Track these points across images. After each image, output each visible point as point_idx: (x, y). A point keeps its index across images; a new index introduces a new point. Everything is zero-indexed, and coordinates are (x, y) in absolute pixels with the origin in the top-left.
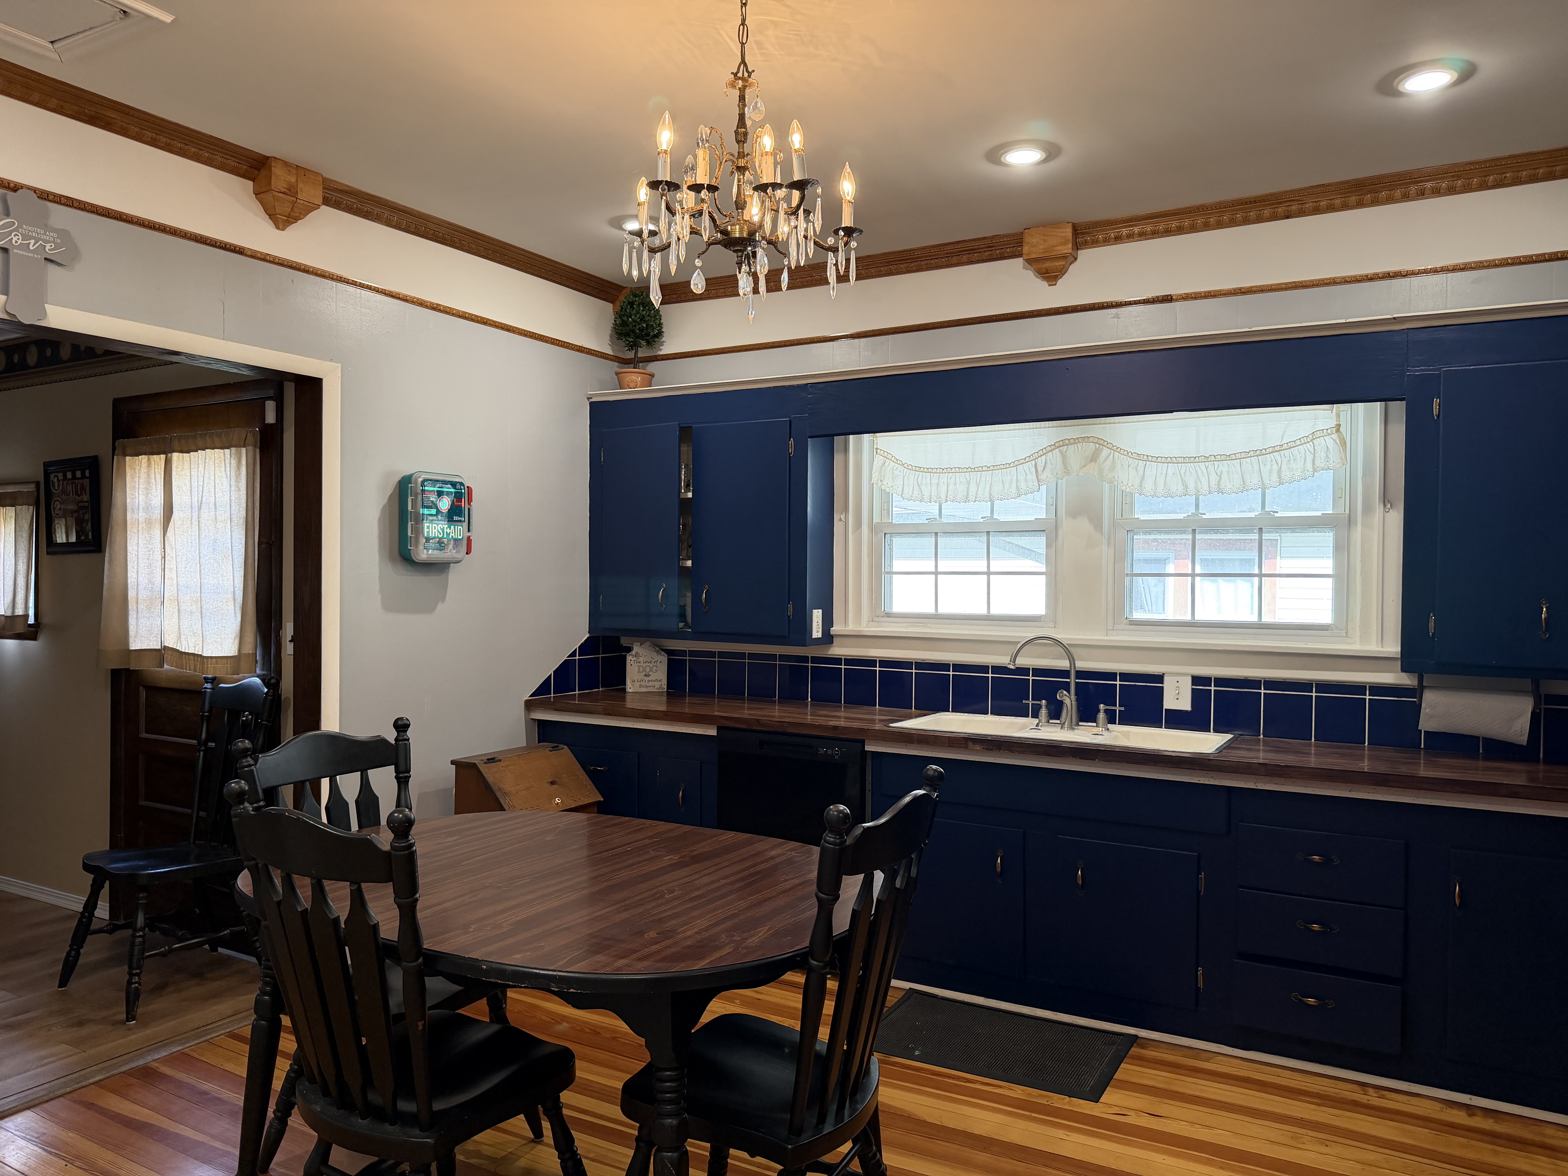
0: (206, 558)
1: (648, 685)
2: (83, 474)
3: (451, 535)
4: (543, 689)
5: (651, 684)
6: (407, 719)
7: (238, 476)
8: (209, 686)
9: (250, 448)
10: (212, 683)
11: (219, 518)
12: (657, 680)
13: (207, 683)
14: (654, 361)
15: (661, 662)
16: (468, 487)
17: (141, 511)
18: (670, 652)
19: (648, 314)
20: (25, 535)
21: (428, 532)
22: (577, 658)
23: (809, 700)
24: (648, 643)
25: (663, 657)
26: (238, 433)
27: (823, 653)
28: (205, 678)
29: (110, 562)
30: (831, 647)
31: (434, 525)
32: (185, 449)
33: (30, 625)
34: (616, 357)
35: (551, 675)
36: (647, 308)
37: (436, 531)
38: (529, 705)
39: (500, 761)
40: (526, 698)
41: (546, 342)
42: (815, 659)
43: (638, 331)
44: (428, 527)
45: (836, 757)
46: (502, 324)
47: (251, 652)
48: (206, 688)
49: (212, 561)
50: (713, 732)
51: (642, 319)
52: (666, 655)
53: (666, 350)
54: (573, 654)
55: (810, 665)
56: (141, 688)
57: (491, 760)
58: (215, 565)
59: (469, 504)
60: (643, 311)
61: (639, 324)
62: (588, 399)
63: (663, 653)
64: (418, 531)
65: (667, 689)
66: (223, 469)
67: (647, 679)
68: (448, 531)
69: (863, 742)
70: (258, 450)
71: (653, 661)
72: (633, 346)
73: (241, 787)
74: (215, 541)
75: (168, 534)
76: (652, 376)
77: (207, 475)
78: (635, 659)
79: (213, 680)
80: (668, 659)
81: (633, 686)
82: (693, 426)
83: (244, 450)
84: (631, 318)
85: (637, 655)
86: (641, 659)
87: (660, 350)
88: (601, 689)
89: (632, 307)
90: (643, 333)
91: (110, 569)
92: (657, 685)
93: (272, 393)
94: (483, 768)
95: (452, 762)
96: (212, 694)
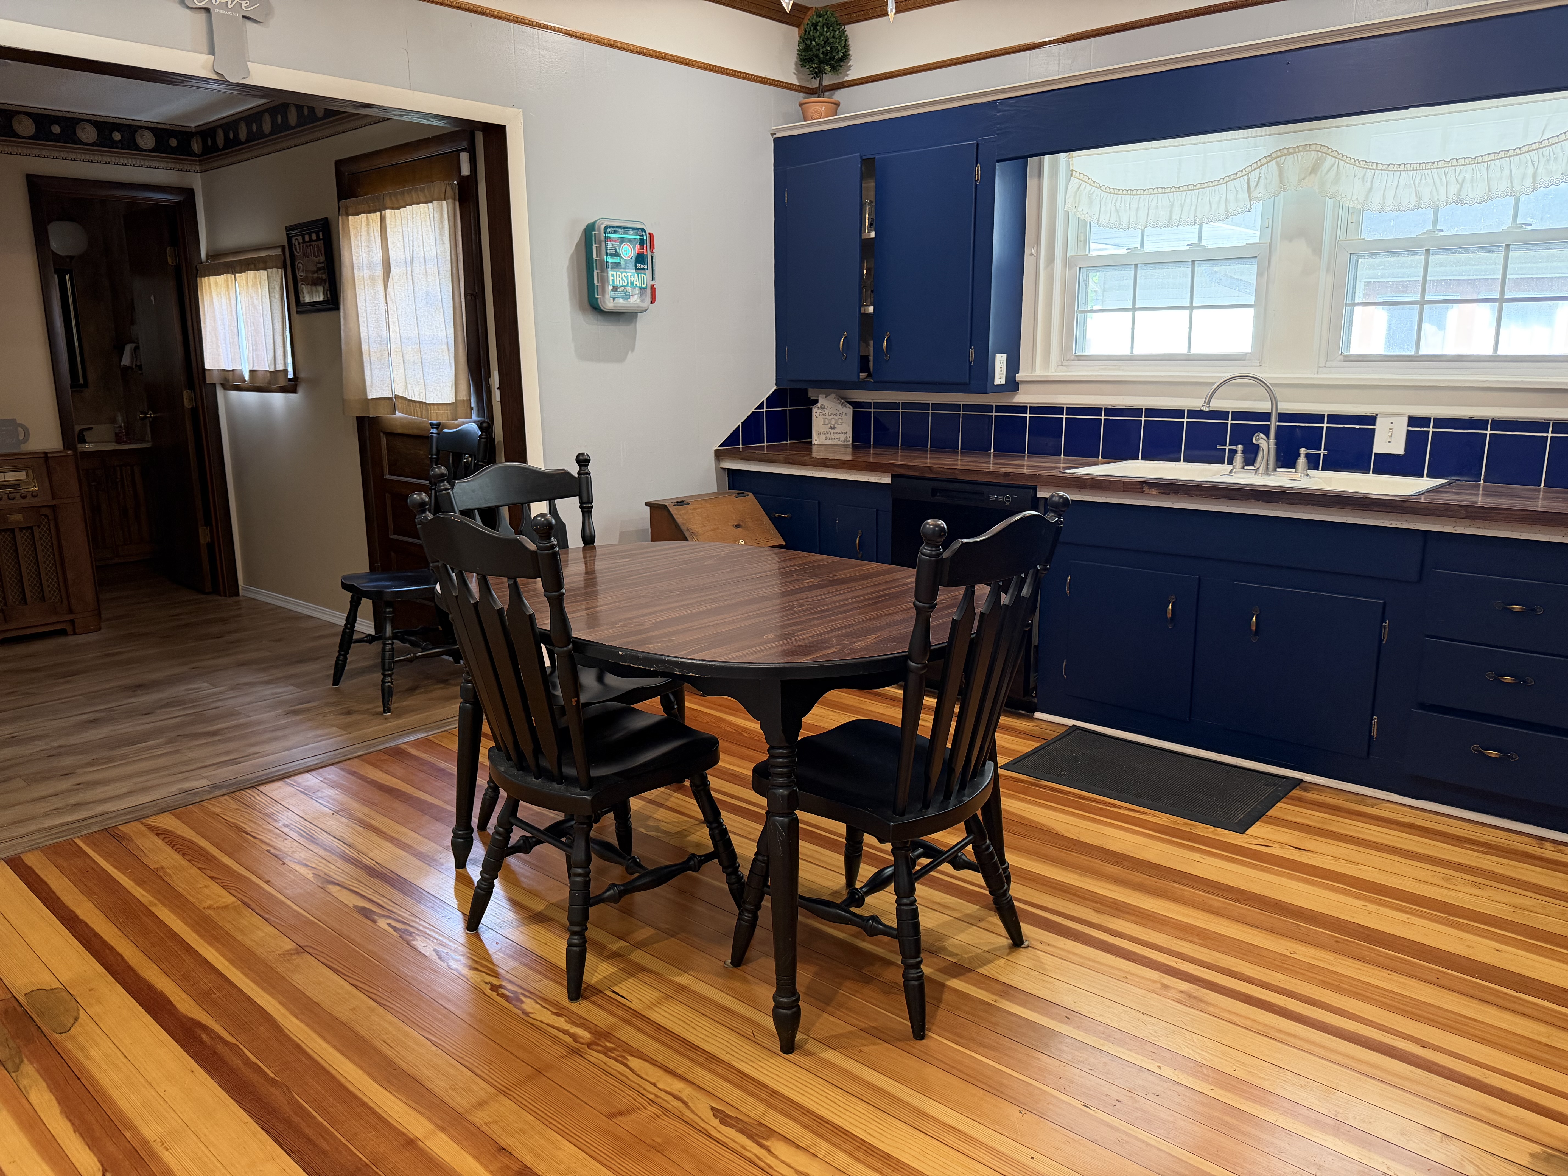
0: (421, 310)
1: (833, 437)
2: (318, 236)
3: (635, 283)
4: (732, 439)
5: (837, 436)
6: (588, 455)
7: (442, 229)
8: (434, 431)
9: (450, 201)
10: (437, 428)
11: (429, 271)
12: (842, 433)
13: (433, 428)
14: (840, 88)
15: (846, 415)
16: (649, 233)
17: (365, 268)
18: (855, 405)
19: (832, 35)
20: (277, 296)
21: (613, 281)
22: (765, 410)
23: (992, 450)
24: (833, 395)
25: (848, 409)
26: (438, 187)
27: (1007, 401)
28: (431, 424)
29: (345, 318)
30: (1015, 395)
31: (618, 273)
32: (396, 206)
33: (290, 380)
34: (801, 87)
35: (739, 426)
36: (831, 28)
37: (620, 279)
38: (719, 455)
39: (689, 504)
40: (716, 448)
41: (727, 74)
42: (999, 408)
43: (821, 56)
44: (613, 275)
45: (1008, 504)
47: (465, 399)
48: (432, 433)
49: (427, 314)
50: (887, 480)
51: (826, 42)
52: (851, 407)
53: (852, 75)
54: (761, 406)
55: (994, 414)
56: (382, 434)
57: (680, 503)
58: (430, 317)
59: (652, 251)
60: (827, 32)
61: (823, 47)
62: (772, 134)
63: (848, 405)
64: (604, 280)
65: (853, 441)
66: (429, 224)
67: (833, 431)
68: (632, 279)
69: (1035, 489)
70: (457, 203)
71: (838, 413)
72: (818, 73)
73: (422, 499)
74: (427, 293)
75: (389, 289)
76: (837, 104)
77: (415, 230)
78: (820, 411)
79: (438, 426)
80: (853, 411)
81: (818, 438)
82: (877, 157)
83: (444, 203)
84: (815, 41)
85: (822, 407)
86: (826, 411)
87: (847, 75)
88: (789, 442)
89: (815, 29)
90: (828, 58)
91: (345, 325)
92: (843, 437)
93: (465, 145)
94: (673, 510)
95: (647, 504)
96: (438, 439)
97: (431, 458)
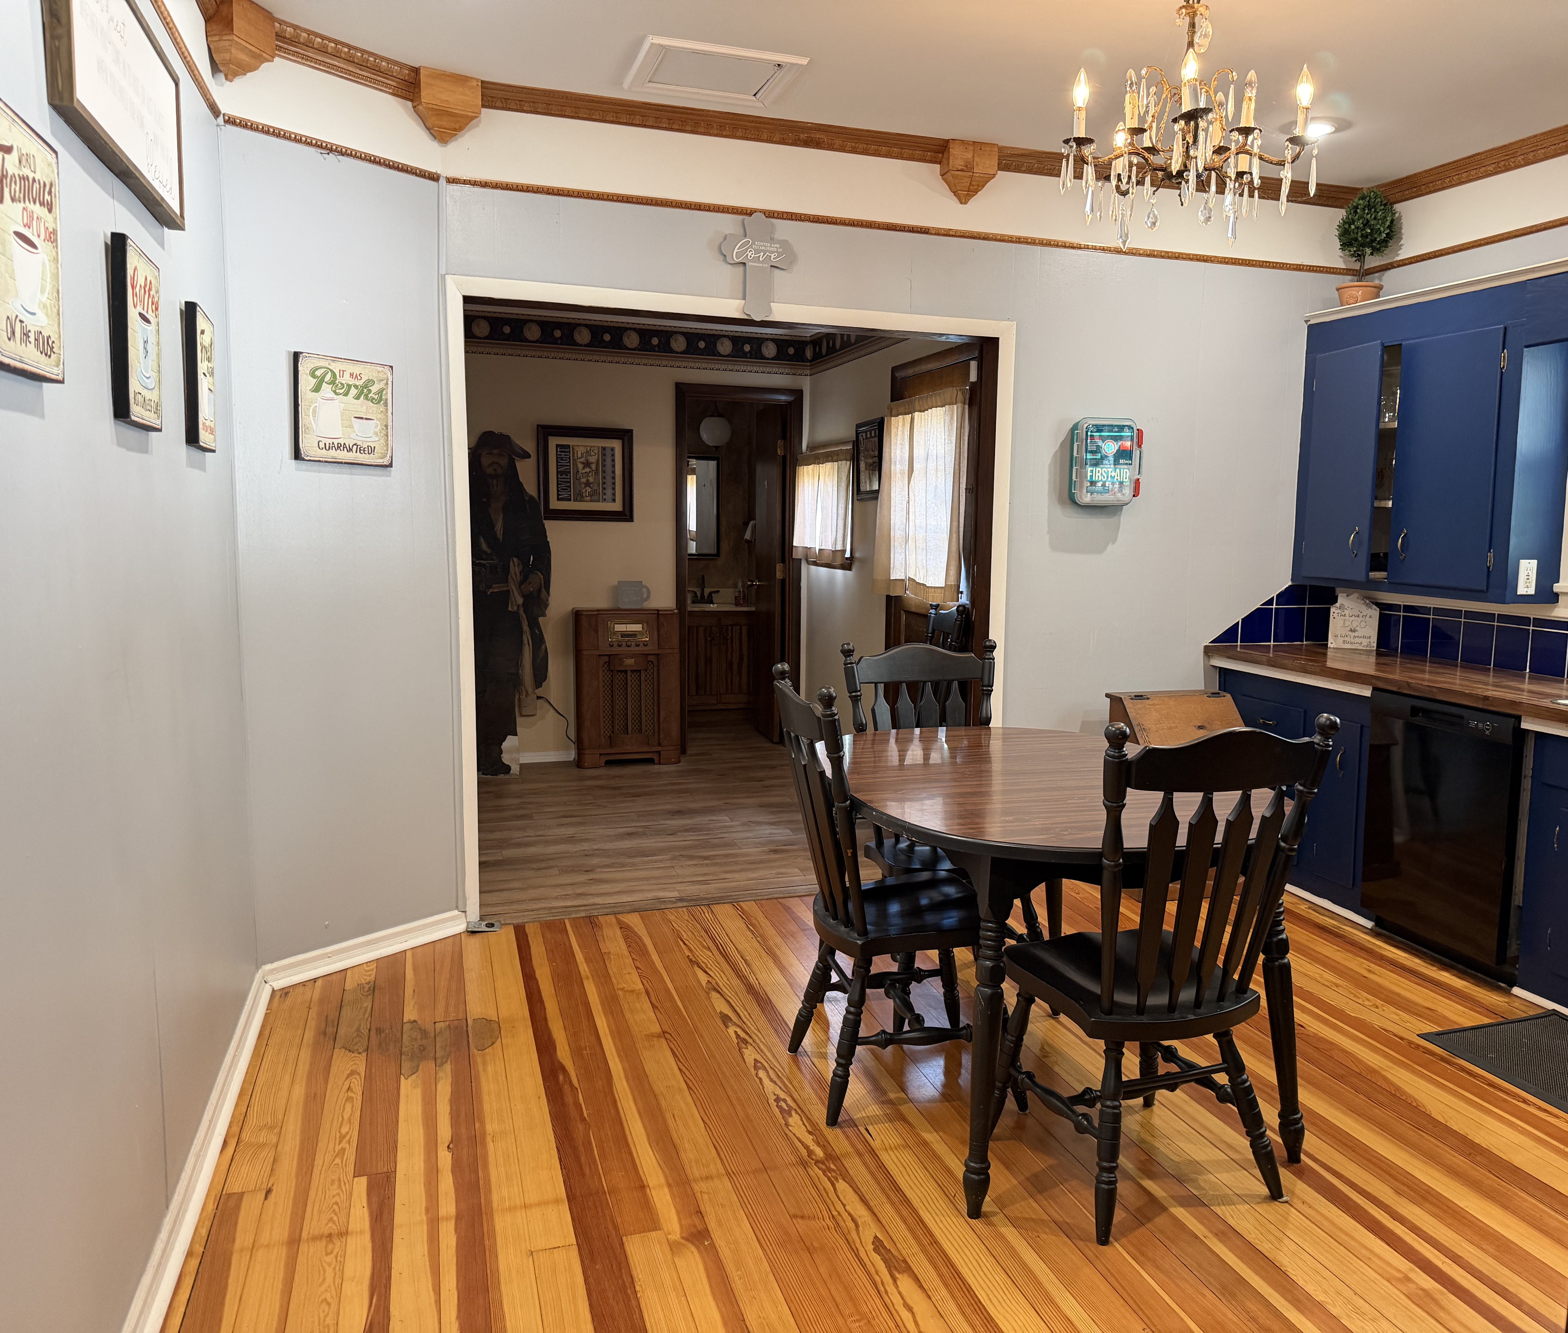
0: (930, 502)
1: (1353, 641)
2: (875, 433)
3: (1116, 477)
4: (1229, 635)
5: (1357, 640)
7: (950, 430)
8: (933, 611)
9: (960, 405)
10: (936, 609)
11: (939, 467)
12: (1364, 637)
13: (932, 609)
14: (1389, 269)
15: (1370, 617)
16: (1138, 430)
17: (897, 463)
18: (1382, 606)
19: (1373, 217)
20: (843, 485)
21: (1091, 476)
22: (1274, 606)
23: (1528, 670)
24: (1356, 595)
25: (1373, 611)
26: (950, 392)
27: (1547, 614)
28: (931, 605)
29: (881, 507)
30: (1555, 607)
31: (1097, 469)
32: (922, 409)
33: (847, 559)
34: (1350, 270)
35: (1238, 622)
36: (1373, 210)
37: (1099, 474)
38: (1208, 651)
39: (1148, 699)
40: (1207, 644)
41: (1253, 266)
42: (1539, 622)
43: (1360, 239)
44: (1092, 472)
45: (1487, 732)
46: (1196, 255)
47: (953, 583)
48: (931, 613)
49: (933, 505)
50: (1367, 692)
51: (1367, 224)
52: (1378, 609)
53: (1403, 255)
54: (1270, 602)
55: (1531, 628)
56: (902, 612)
57: (1139, 697)
58: (936, 509)
59: (1140, 446)
60: (1367, 214)
61: (1362, 230)
62: (1306, 321)
63: (1374, 607)
64: (1082, 476)
65: (1378, 647)
66: (943, 425)
67: (1353, 634)
68: (1113, 474)
69: (1518, 719)
70: (967, 407)
71: (1361, 615)
72: (1360, 257)
74: (936, 487)
75: (912, 482)
76: (1380, 288)
77: (932, 431)
78: (1339, 611)
79: (937, 607)
80: (1380, 613)
81: (1335, 641)
82: (1403, 343)
83: (955, 406)
84: (1354, 224)
85: (1342, 607)
86: (1347, 612)
87: (1398, 255)
88: (1305, 643)
89: (1356, 212)
90: (1368, 240)
91: (880, 513)
92: (1365, 642)
93: (976, 354)
94: (1128, 703)
95: (1107, 695)
96: (934, 618)
97: (927, 636)
